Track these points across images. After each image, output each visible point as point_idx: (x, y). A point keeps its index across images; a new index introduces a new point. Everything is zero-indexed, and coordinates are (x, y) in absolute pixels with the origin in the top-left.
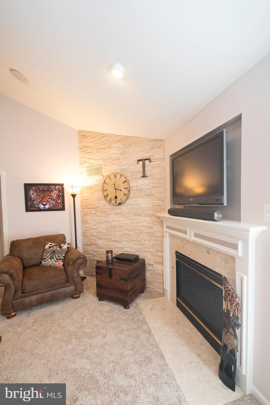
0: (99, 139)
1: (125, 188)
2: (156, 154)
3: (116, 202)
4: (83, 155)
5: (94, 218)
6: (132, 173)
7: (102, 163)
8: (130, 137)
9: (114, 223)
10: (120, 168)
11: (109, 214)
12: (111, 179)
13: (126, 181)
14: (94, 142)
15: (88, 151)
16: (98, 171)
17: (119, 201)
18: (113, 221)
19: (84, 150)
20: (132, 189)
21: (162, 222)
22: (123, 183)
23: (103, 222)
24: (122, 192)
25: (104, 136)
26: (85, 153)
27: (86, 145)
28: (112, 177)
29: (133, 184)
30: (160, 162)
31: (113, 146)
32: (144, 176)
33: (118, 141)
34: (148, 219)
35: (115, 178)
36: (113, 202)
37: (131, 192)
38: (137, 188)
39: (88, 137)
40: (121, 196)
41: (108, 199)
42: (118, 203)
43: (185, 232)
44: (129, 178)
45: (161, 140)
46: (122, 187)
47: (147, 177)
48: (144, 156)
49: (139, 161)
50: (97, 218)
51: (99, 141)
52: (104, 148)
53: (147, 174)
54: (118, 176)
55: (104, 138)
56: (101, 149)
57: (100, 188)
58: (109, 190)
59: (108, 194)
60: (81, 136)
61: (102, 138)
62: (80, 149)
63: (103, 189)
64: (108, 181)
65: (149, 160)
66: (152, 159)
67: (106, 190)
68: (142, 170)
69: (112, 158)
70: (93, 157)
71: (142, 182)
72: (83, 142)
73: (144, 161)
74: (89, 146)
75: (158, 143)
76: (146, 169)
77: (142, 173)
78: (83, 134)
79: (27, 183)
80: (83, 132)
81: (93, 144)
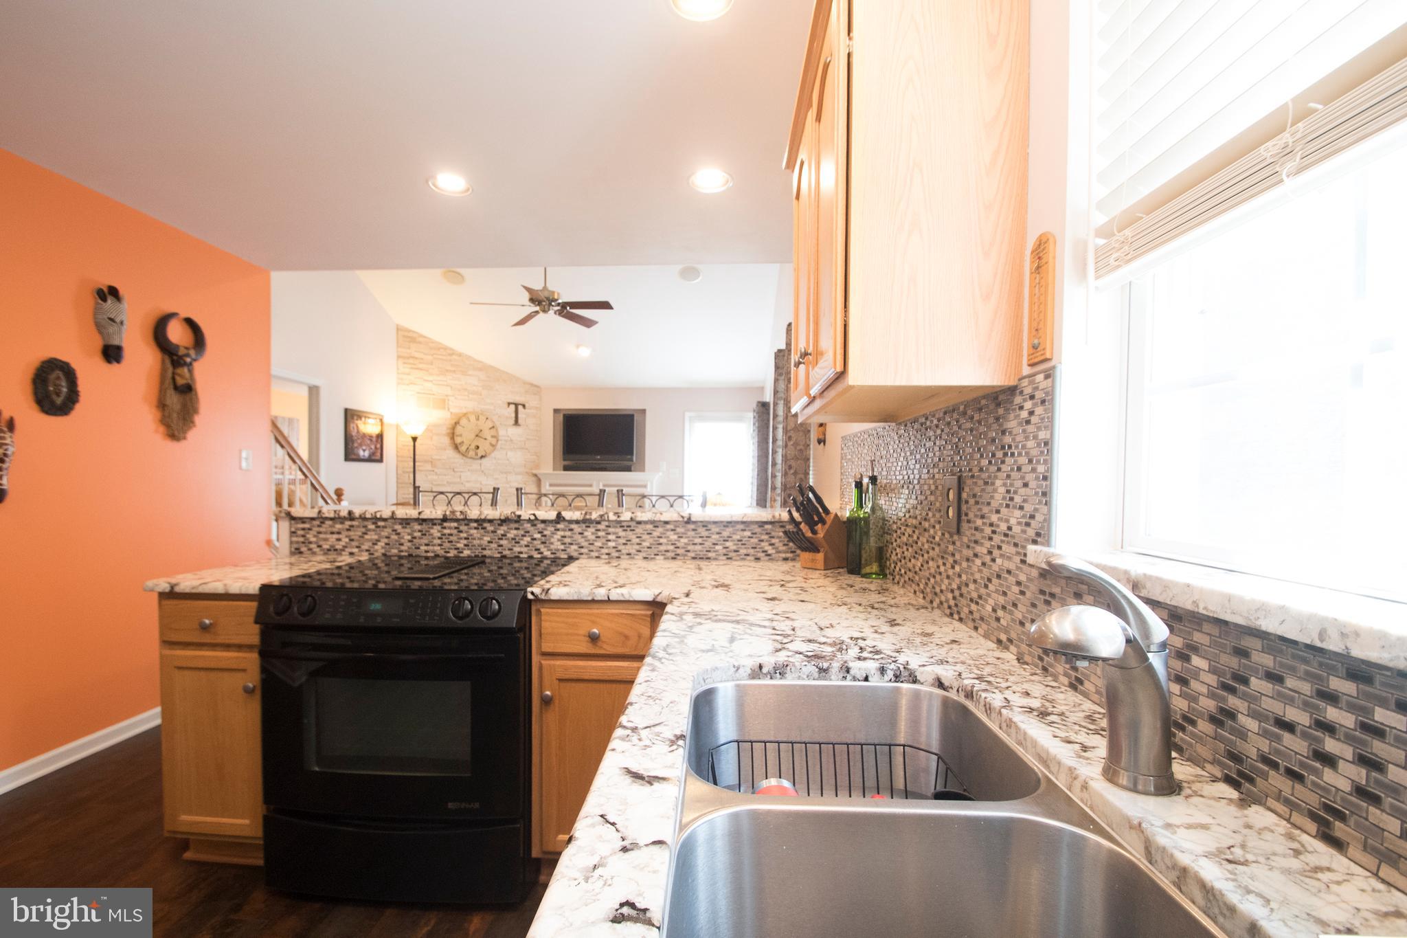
0: (444, 355)
1: (493, 437)
2: (531, 401)
3: (477, 454)
4: (408, 370)
5: (429, 477)
6: (499, 417)
7: (449, 393)
8: (499, 370)
9: (468, 484)
10: (483, 407)
11: (461, 472)
12: (469, 421)
13: (493, 427)
14: (434, 356)
15: (421, 366)
16: (442, 403)
17: (480, 452)
18: (468, 482)
19: (411, 361)
20: (500, 438)
21: (539, 481)
22: (491, 429)
23: (448, 482)
24: (488, 442)
25: (452, 352)
26: (412, 368)
27: (417, 355)
28: (473, 418)
29: (502, 432)
31: (470, 372)
32: (516, 422)
33: (480, 370)
34: (520, 477)
36: (472, 453)
37: (500, 442)
38: (506, 438)
39: (420, 343)
40: (485, 446)
41: (463, 449)
42: (480, 455)
43: (591, 486)
44: (497, 424)
45: (538, 386)
46: (487, 434)
47: (519, 425)
48: (518, 399)
49: (509, 404)
50: (435, 477)
51: (444, 358)
52: (454, 371)
53: (520, 421)
54: (483, 419)
55: (454, 357)
56: (447, 371)
57: (444, 430)
58: (466, 435)
59: (463, 442)
60: (404, 336)
61: (451, 355)
62: (399, 357)
63: (453, 434)
64: (464, 422)
65: (524, 406)
66: (527, 405)
67: (461, 435)
68: (513, 415)
69: (466, 390)
70: (430, 378)
71: (513, 432)
72: (409, 348)
73: (516, 405)
74: (422, 359)
75: (535, 389)
76: (520, 416)
77: (514, 419)
78: (410, 334)
79: (349, 406)
80: (409, 331)
81: (430, 358)
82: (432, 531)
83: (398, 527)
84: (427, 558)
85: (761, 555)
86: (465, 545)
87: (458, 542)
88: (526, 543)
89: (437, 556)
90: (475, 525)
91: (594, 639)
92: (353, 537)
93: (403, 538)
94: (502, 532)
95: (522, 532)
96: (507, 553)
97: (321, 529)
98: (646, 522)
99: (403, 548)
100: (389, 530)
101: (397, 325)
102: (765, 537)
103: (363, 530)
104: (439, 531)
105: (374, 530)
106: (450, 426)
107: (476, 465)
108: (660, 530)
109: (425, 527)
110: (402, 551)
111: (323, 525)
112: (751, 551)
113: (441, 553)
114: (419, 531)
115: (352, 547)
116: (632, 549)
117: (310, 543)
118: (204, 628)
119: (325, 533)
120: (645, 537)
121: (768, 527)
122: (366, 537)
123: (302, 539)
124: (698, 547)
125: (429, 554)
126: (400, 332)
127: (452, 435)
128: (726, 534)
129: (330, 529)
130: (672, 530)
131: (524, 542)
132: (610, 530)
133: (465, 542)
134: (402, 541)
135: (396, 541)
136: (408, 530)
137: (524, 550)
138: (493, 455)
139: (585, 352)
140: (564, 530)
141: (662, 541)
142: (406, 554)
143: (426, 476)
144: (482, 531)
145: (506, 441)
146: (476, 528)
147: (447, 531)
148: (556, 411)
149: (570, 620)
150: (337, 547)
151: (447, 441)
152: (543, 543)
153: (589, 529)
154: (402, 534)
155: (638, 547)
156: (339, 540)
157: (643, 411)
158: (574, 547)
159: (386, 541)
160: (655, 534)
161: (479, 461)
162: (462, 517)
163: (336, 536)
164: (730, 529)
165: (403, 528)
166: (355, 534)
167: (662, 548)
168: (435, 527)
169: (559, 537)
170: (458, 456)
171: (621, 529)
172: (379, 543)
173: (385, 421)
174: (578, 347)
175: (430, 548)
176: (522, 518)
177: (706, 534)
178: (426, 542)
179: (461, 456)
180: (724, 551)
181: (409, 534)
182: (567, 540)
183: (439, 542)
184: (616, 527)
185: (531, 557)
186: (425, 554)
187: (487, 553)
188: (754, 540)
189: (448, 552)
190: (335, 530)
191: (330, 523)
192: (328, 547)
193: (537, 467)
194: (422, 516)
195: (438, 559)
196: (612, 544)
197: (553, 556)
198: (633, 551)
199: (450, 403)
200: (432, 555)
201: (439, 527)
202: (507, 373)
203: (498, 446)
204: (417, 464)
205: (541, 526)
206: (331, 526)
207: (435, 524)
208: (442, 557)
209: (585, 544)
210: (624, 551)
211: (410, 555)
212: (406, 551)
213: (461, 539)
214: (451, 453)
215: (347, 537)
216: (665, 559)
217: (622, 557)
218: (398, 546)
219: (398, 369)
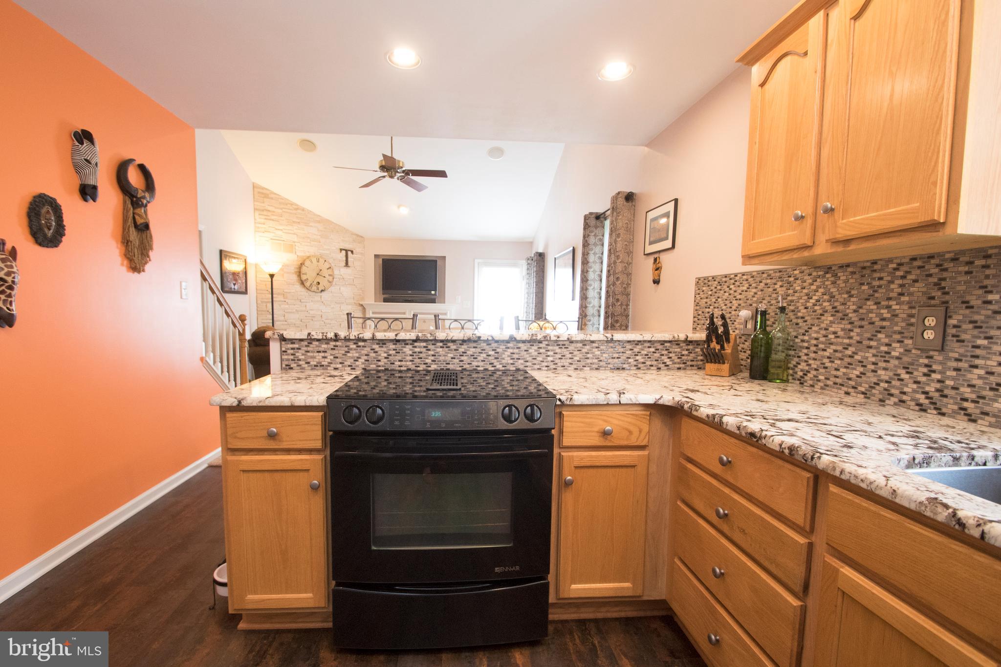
0: (290, 209)
1: (330, 275)
2: (357, 249)
3: (318, 289)
4: (263, 221)
5: (282, 306)
6: (334, 260)
7: (296, 240)
8: (332, 222)
9: (311, 312)
10: (321, 251)
11: (306, 302)
12: (312, 262)
13: (330, 268)
14: (284, 210)
15: (273, 217)
16: (290, 248)
17: (321, 287)
18: (312, 310)
19: (265, 213)
20: (335, 276)
21: (364, 309)
22: (328, 269)
23: (296, 310)
24: (326, 279)
25: (297, 208)
26: (266, 219)
27: (270, 208)
28: (314, 260)
29: (336, 272)
30: (360, 256)
31: (311, 224)
32: (347, 265)
33: (319, 222)
34: (349, 306)
35: (318, 262)
36: (314, 288)
37: (335, 280)
38: (340, 277)
39: (272, 199)
40: (324, 283)
41: (308, 284)
42: (320, 289)
44: (333, 265)
45: (362, 237)
46: (325, 273)
47: (349, 267)
48: (348, 247)
49: (341, 250)
50: (287, 306)
51: (291, 211)
52: (299, 222)
53: (349, 264)
54: (322, 261)
55: (299, 211)
56: (294, 222)
57: (293, 269)
58: (309, 273)
59: (307, 279)
60: (259, 193)
61: (297, 209)
62: (255, 209)
63: (300, 272)
64: (307, 263)
65: (352, 252)
66: (354, 251)
67: (305, 274)
68: (344, 259)
69: (309, 238)
70: (281, 228)
71: (345, 271)
72: (264, 202)
73: (346, 251)
74: (274, 212)
75: (360, 238)
76: (349, 259)
77: (345, 262)
78: (264, 191)
79: (222, 249)
80: (263, 188)
81: (280, 211)
82: (405, 350)
83: (376, 347)
84: (400, 371)
85: (661, 366)
86: (433, 361)
87: (427, 358)
88: (482, 359)
89: (409, 370)
90: (441, 344)
91: (605, 434)
92: (337, 355)
93: (380, 355)
94: (463, 350)
95: (479, 350)
96: (467, 366)
97: (309, 349)
98: (577, 342)
99: (380, 363)
100: (368, 349)
101: (253, 183)
102: (665, 352)
103: (346, 349)
104: (410, 350)
105: (355, 349)
106: (297, 267)
107: (317, 297)
108: (588, 347)
109: (398, 346)
110: (380, 366)
111: (311, 346)
112: (655, 363)
113: (413, 367)
114: (394, 350)
115: (335, 364)
116: (566, 362)
117: (299, 360)
118: (272, 436)
119: (313, 352)
120: (576, 353)
121: (667, 345)
122: (349, 355)
123: (292, 357)
124: (616, 360)
125: (402, 369)
126: (255, 189)
127: (299, 274)
128: (636, 350)
129: (317, 349)
130: (597, 347)
131: (480, 358)
132: (550, 348)
133: (433, 358)
134: (380, 358)
135: (374, 358)
136: (385, 349)
137: (481, 364)
138: (329, 290)
139: (404, 211)
140: (513, 348)
141: (589, 356)
142: (383, 368)
143: (280, 305)
144: (447, 349)
145: (339, 279)
146: (441, 347)
147: (417, 350)
148: (376, 256)
149: (587, 420)
150: (323, 363)
151: (295, 278)
152: (496, 358)
153: (533, 347)
154: (379, 352)
155: (570, 361)
156: (325, 357)
157: (444, 258)
158: (521, 361)
159: (366, 358)
160: (584, 350)
161: (320, 294)
162: (432, 338)
163: (323, 354)
164: (639, 347)
165: (380, 347)
166: (340, 352)
167: (589, 361)
168: (407, 346)
169: (509, 354)
170: (303, 290)
171: (558, 347)
172: (360, 360)
173: (248, 261)
174: (399, 207)
175: (403, 363)
176: (481, 339)
177: (622, 350)
178: (400, 358)
179: (307, 291)
180: (635, 363)
181: (385, 352)
182: (515, 356)
183: (411, 358)
184: (553, 345)
185: (486, 370)
186: (399, 369)
187: (451, 367)
188: (657, 355)
189: (419, 366)
190: (320, 349)
191: (317, 343)
192: (315, 363)
193: (363, 299)
194: (398, 338)
195: (410, 372)
196: (550, 359)
197: (504, 368)
198: (566, 364)
199: (297, 248)
200: (405, 369)
201: (410, 347)
202: (339, 226)
203: (334, 283)
204: (274, 296)
205: (494, 345)
206: (317, 346)
207: (407, 344)
208: (413, 370)
209: (529, 359)
210: (559, 364)
211: (386, 370)
212: (383, 366)
213: (429, 356)
214: (298, 287)
215: (331, 355)
216: (591, 369)
217: (558, 368)
218: (376, 362)
219: (255, 219)
